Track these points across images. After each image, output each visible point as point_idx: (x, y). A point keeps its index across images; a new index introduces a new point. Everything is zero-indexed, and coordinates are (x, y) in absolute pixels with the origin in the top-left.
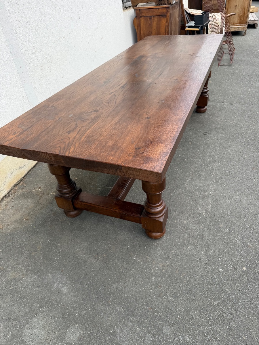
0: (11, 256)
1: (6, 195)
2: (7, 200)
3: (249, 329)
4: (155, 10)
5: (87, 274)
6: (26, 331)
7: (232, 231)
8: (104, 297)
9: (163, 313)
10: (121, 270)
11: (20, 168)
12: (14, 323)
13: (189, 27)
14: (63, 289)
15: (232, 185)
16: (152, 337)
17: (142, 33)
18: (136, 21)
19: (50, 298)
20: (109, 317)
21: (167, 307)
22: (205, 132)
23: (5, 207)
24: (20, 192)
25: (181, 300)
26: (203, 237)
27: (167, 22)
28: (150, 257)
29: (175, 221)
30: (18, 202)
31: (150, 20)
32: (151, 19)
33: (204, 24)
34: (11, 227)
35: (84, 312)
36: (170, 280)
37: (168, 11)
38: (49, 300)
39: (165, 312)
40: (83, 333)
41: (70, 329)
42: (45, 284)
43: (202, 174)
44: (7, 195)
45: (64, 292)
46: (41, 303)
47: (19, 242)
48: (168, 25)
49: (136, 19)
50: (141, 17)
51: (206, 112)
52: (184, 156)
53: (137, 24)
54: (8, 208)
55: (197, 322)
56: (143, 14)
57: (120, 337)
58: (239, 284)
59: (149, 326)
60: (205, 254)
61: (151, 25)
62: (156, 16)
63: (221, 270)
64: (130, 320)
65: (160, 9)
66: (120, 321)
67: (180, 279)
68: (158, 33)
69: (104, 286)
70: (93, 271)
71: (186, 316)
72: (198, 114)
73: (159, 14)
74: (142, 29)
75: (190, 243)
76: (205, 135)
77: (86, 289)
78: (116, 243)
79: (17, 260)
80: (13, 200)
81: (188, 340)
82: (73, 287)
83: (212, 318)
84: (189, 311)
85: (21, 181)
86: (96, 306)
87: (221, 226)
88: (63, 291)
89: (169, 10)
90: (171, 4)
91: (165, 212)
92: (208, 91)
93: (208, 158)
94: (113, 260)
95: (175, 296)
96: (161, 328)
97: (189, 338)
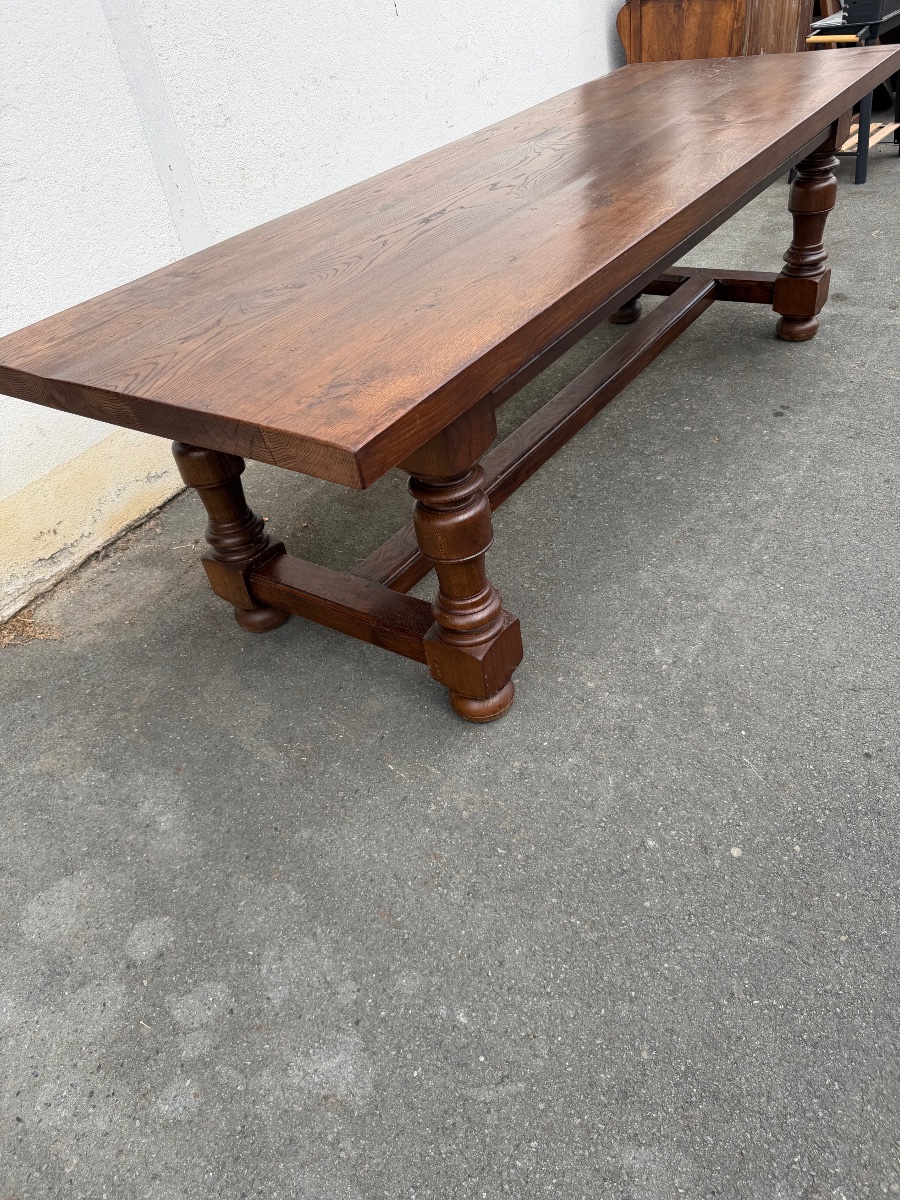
0: (59, 714)
1: (97, 553)
2: (100, 567)
3: (672, 1031)
5: (241, 790)
6: (33, 907)
7: (743, 732)
8: (264, 858)
9: (415, 934)
10: (341, 794)
11: (149, 478)
12: (12, 882)
13: (824, 31)
14: (163, 819)
15: (807, 587)
16: (358, 990)
18: (627, 19)
19: (122, 835)
20: (259, 914)
21: (434, 918)
22: (783, 407)
23: (88, 584)
24: (139, 548)
25: (485, 907)
26: (632, 734)
28: (439, 769)
29: (560, 679)
30: (124, 574)
31: (674, 11)
33: (885, 18)
34: (85, 640)
35: (196, 889)
36: (475, 845)
38: (117, 840)
39: (424, 930)
40: (175, 942)
41: (144, 924)
42: (120, 800)
43: (714, 541)
44: (102, 554)
45: (163, 826)
46: (92, 845)
47: (91, 681)
48: (741, 29)
49: (627, 12)
51: (816, 337)
52: (674, 479)
53: (628, 28)
54: (95, 588)
55: (511, 978)
57: (270, 971)
58: (696, 893)
59: (361, 961)
60: (617, 787)
61: (678, 30)
63: (651, 843)
64: (314, 934)
66: (285, 931)
67: (508, 848)
68: (703, 52)
69: (276, 829)
70: (260, 783)
71: (484, 954)
72: (783, 344)
75: (582, 749)
76: (778, 414)
77: (223, 829)
78: (354, 717)
79: (71, 726)
80: (115, 567)
81: (464, 1020)
82: (191, 819)
83: (562, 976)
84: (498, 944)
85: (150, 516)
86: (235, 878)
87: (709, 710)
88: (160, 824)
91: (500, 631)
92: (824, 259)
93: (756, 493)
94: (326, 763)
95: (473, 893)
96: (395, 972)
97: (467, 1015)
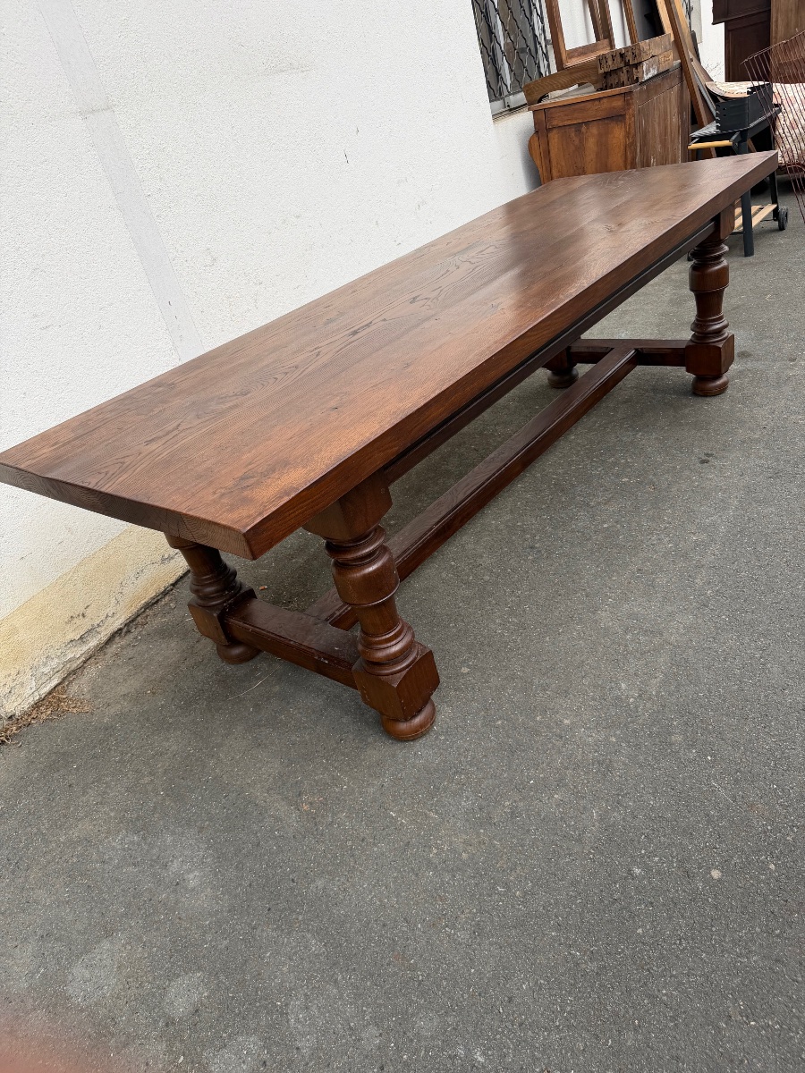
0: (93, 782)
1: (120, 630)
2: (123, 642)
3: (678, 1058)
4: (589, 105)
5: (258, 844)
6: (79, 971)
7: (709, 758)
8: (285, 909)
9: (428, 975)
10: (349, 843)
11: (163, 560)
12: (58, 947)
13: (702, 139)
14: (191, 876)
15: (749, 616)
16: (381, 1035)
18: (537, 144)
19: (154, 895)
20: (284, 964)
21: (445, 958)
22: (707, 455)
23: (113, 659)
24: (156, 622)
25: (491, 944)
26: (610, 768)
27: (628, 134)
28: (437, 813)
29: (538, 718)
30: (145, 647)
31: (576, 135)
32: (578, 131)
33: (752, 125)
34: (112, 711)
35: (225, 943)
36: (476, 885)
37: (628, 104)
38: (151, 900)
39: (437, 971)
40: (208, 997)
41: (180, 980)
42: (152, 860)
43: (661, 580)
44: (124, 630)
45: (192, 884)
46: (129, 905)
47: (120, 749)
48: (633, 143)
49: (536, 139)
50: (549, 130)
51: (729, 391)
52: (619, 526)
53: (538, 151)
54: (119, 662)
55: (521, 1014)
56: (555, 123)
57: (298, 1020)
58: (685, 918)
59: (381, 1005)
60: (601, 820)
61: (580, 149)
62: (595, 123)
63: (637, 871)
64: (336, 981)
65: (605, 100)
66: (309, 979)
67: (506, 885)
68: (603, 168)
69: (293, 880)
70: (276, 837)
71: (494, 991)
72: (700, 399)
73: (601, 115)
74: (554, 163)
75: (566, 785)
76: (703, 462)
77: (246, 883)
78: (356, 767)
79: (105, 793)
80: (136, 641)
81: (481, 1059)
82: (216, 875)
83: (569, 1008)
84: (507, 979)
85: (165, 593)
86: (259, 930)
87: (677, 738)
88: (189, 881)
89: (632, 99)
90: (640, 81)
92: (726, 327)
93: (694, 534)
94: (334, 814)
95: (478, 931)
96: (412, 1015)
97: (484, 1054)
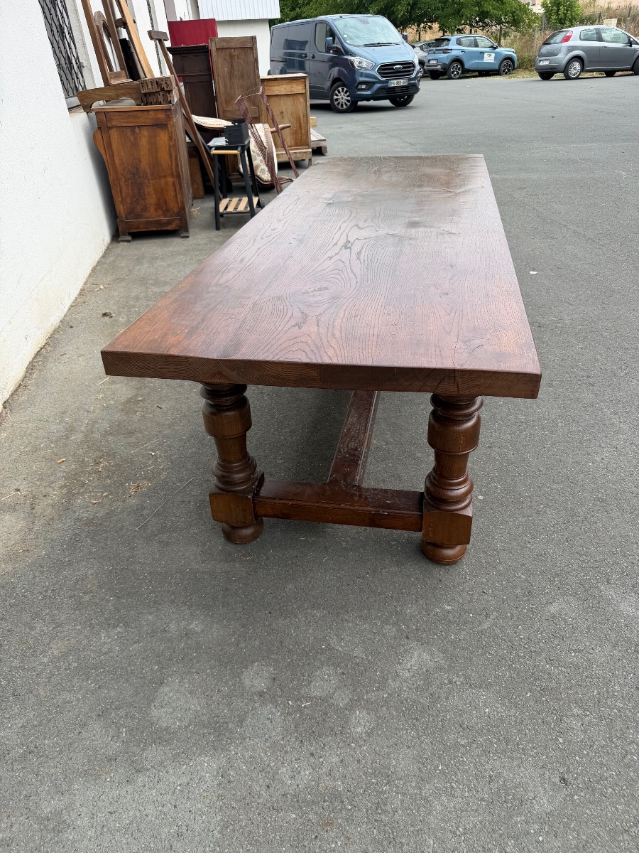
0: (33, 619)
4: (140, 114)
5: (227, 589)
8: (280, 607)
12: (122, 712)
14: (193, 626)
17: (117, 161)
18: (100, 137)
19: (174, 648)
20: (307, 630)
27: (170, 138)
31: (131, 134)
32: (133, 132)
33: (244, 144)
35: (257, 642)
37: (169, 117)
38: (174, 652)
40: (275, 669)
41: (245, 673)
42: (149, 634)
45: (198, 629)
46: (159, 663)
48: (175, 145)
49: (100, 133)
50: (110, 128)
53: (102, 143)
56: (114, 123)
57: (342, 647)
59: (381, 616)
61: (135, 145)
62: (146, 127)
64: (346, 620)
65: (152, 112)
66: (330, 628)
69: (271, 593)
70: (235, 581)
73: (149, 122)
74: (116, 153)
77: (239, 610)
79: (53, 620)
82: (212, 616)
86: (274, 625)
88: (194, 629)
89: (171, 114)
90: (172, 103)
96: (401, 610)
97: (449, 605)
